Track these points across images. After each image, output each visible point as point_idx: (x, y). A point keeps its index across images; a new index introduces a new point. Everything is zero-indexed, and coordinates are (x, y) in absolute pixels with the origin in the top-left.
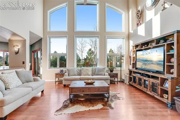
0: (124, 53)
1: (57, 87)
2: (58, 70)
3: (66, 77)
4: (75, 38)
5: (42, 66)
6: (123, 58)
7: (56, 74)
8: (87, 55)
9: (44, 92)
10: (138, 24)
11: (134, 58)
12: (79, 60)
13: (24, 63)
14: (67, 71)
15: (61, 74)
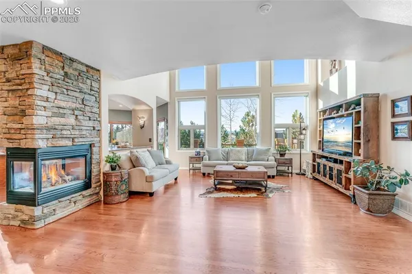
0: (308, 123)
1: (191, 177)
2: (192, 151)
3: (206, 162)
4: (218, 100)
5: (167, 145)
6: (304, 132)
7: (191, 158)
8: (242, 125)
9: (178, 179)
10: (331, 71)
11: (320, 131)
12: (225, 136)
13: (150, 140)
14: (206, 153)
15: (198, 158)
